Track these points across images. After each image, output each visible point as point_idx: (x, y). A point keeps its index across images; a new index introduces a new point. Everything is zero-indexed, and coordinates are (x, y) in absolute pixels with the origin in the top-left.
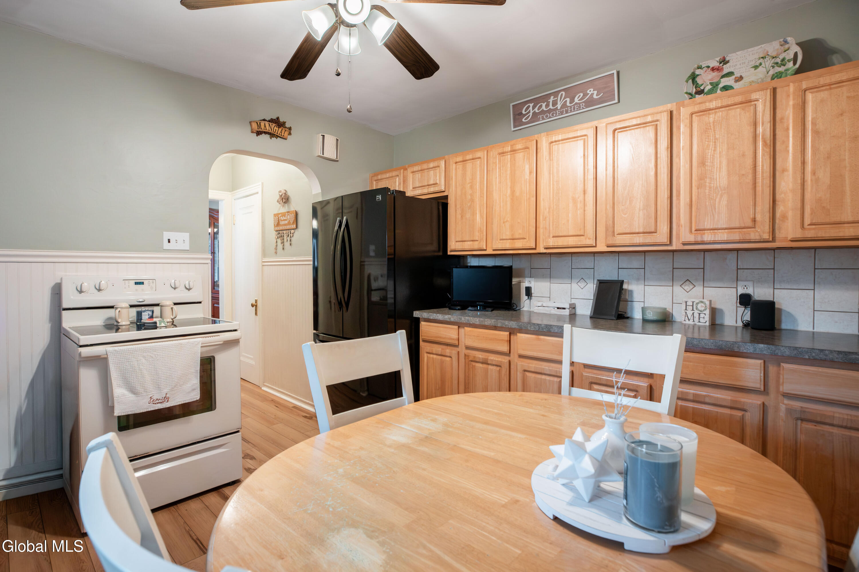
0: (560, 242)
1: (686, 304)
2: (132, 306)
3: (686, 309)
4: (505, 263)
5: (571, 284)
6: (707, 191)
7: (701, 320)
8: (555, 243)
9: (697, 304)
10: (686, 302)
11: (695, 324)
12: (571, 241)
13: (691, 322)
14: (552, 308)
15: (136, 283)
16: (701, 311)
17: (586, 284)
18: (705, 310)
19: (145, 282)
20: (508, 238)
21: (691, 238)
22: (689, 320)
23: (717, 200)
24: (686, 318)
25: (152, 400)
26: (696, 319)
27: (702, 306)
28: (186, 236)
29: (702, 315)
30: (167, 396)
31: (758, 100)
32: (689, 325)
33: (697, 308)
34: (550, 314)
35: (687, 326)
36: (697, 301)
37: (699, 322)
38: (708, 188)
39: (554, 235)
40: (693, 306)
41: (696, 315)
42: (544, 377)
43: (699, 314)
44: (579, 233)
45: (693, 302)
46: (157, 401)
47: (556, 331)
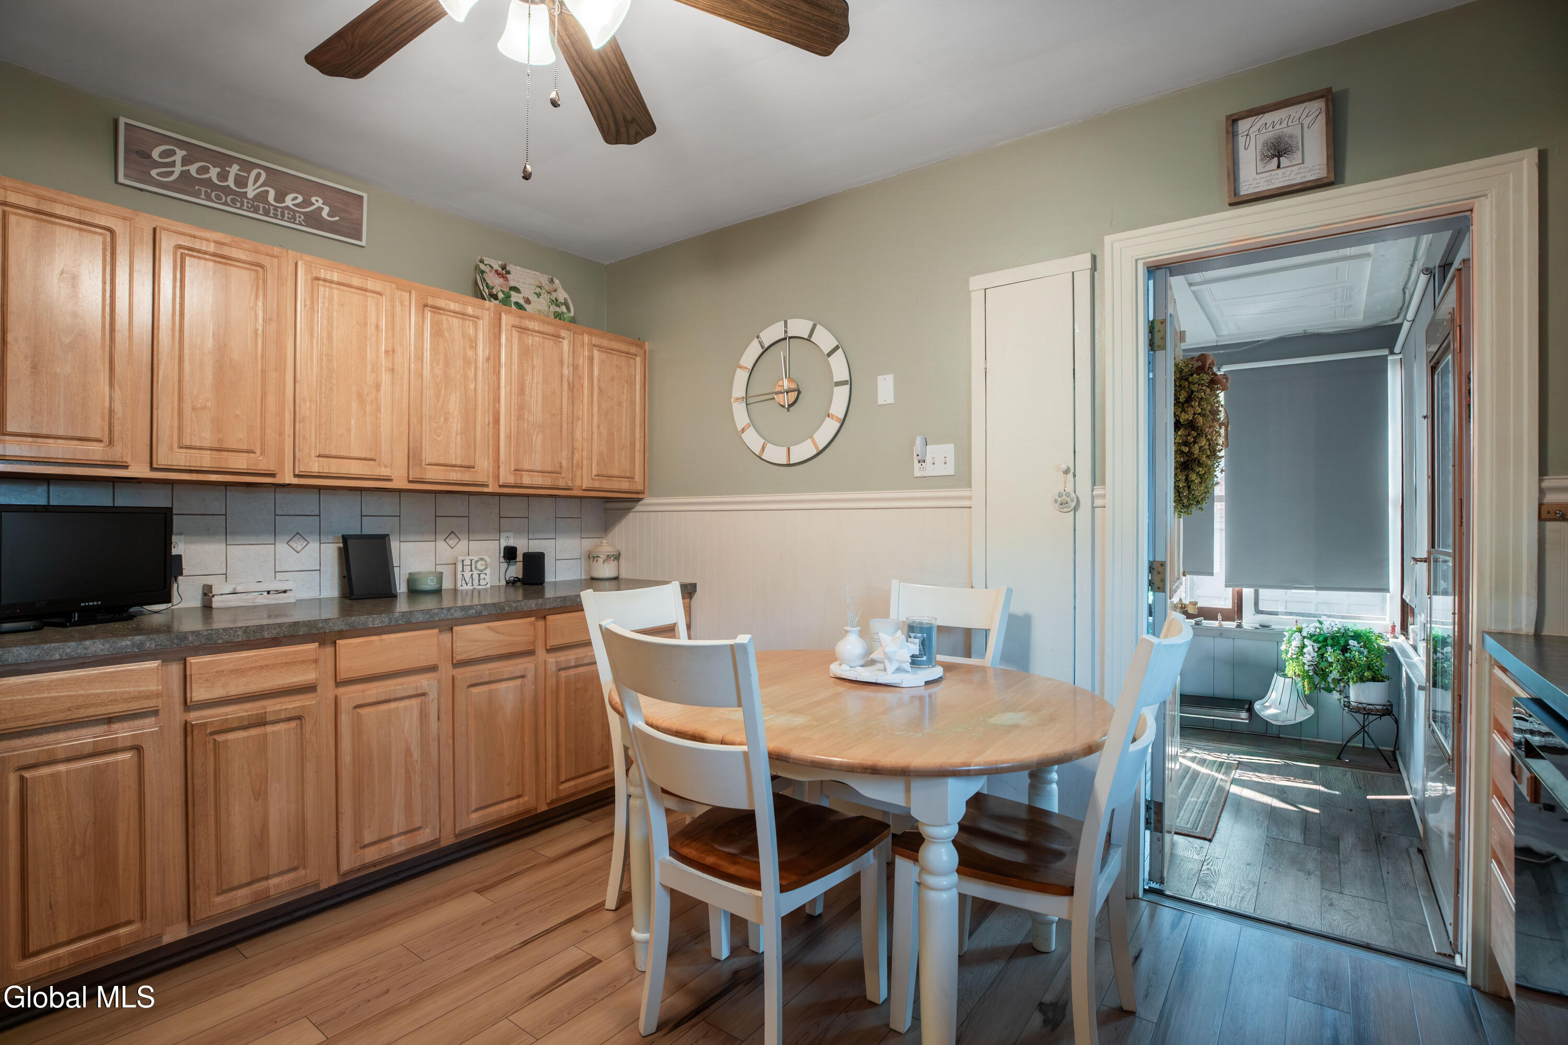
0: (333, 467)
1: (463, 564)
3: (463, 571)
4: (156, 500)
5: (275, 544)
6: (526, 425)
7: (482, 582)
8: (323, 468)
9: (477, 562)
10: (463, 561)
11: (475, 589)
12: (355, 468)
13: (469, 587)
14: (256, 594)
16: (481, 571)
17: (305, 543)
18: (486, 568)
20: (206, 444)
21: (511, 480)
22: (467, 584)
23: (534, 437)
24: (464, 582)
26: (476, 582)
27: (482, 565)
29: (482, 576)
31: (564, 339)
32: (467, 591)
33: (476, 568)
34: (254, 607)
35: (464, 593)
36: (476, 559)
37: (479, 585)
38: (526, 422)
39: (322, 453)
40: (471, 565)
41: (476, 577)
42: (393, 705)
43: (479, 575)
44: (368, 456)
45: (471, 560)
47: (421, 619)
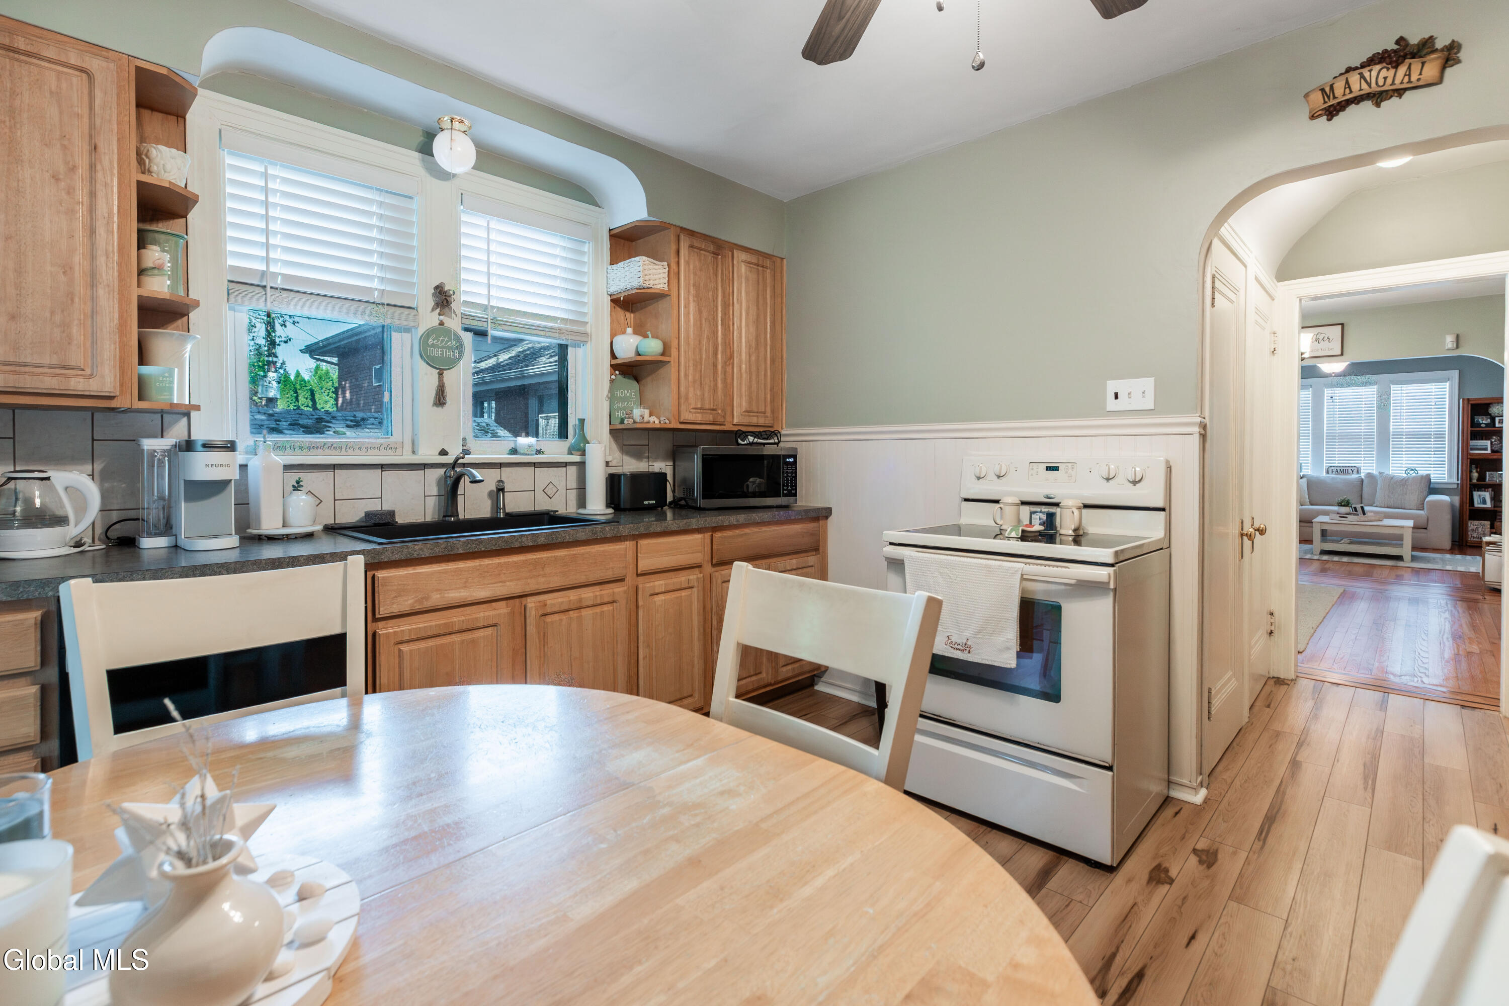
2: (1024, 503)
15: (1048, 469)
19: (1061, 466)
25: (949, 641)
28: (1148, 384)
30: (969, 643)
46: (956, 646)
